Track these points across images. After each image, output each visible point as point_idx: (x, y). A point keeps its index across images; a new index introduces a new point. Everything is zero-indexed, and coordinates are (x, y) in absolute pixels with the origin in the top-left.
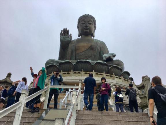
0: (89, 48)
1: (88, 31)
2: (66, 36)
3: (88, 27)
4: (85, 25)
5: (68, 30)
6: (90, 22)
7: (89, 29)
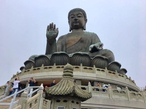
0: (79, 41)
1: (78, 24)
2: (53, 31)
3: (78, 21)
4: (74, 19)
5: (55, 25)
6: (80, 15)
7: (78, 22)
